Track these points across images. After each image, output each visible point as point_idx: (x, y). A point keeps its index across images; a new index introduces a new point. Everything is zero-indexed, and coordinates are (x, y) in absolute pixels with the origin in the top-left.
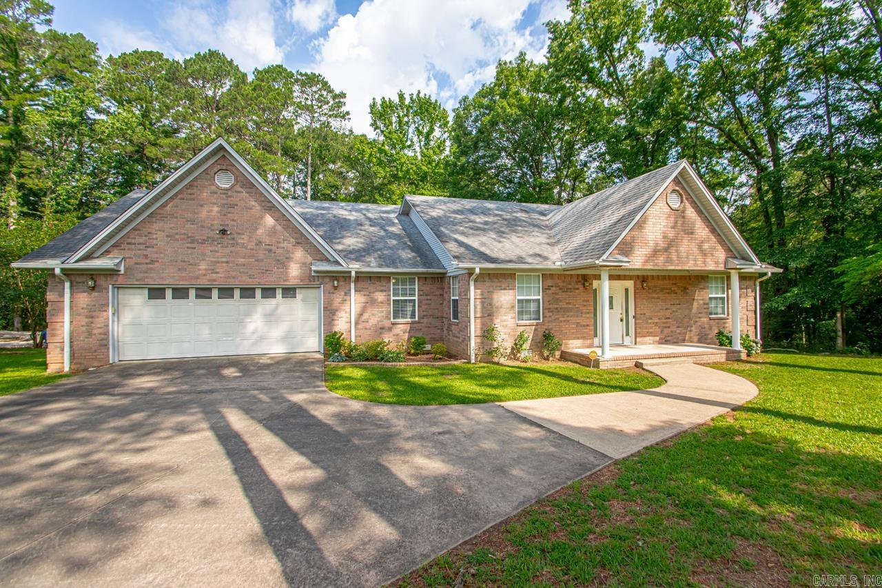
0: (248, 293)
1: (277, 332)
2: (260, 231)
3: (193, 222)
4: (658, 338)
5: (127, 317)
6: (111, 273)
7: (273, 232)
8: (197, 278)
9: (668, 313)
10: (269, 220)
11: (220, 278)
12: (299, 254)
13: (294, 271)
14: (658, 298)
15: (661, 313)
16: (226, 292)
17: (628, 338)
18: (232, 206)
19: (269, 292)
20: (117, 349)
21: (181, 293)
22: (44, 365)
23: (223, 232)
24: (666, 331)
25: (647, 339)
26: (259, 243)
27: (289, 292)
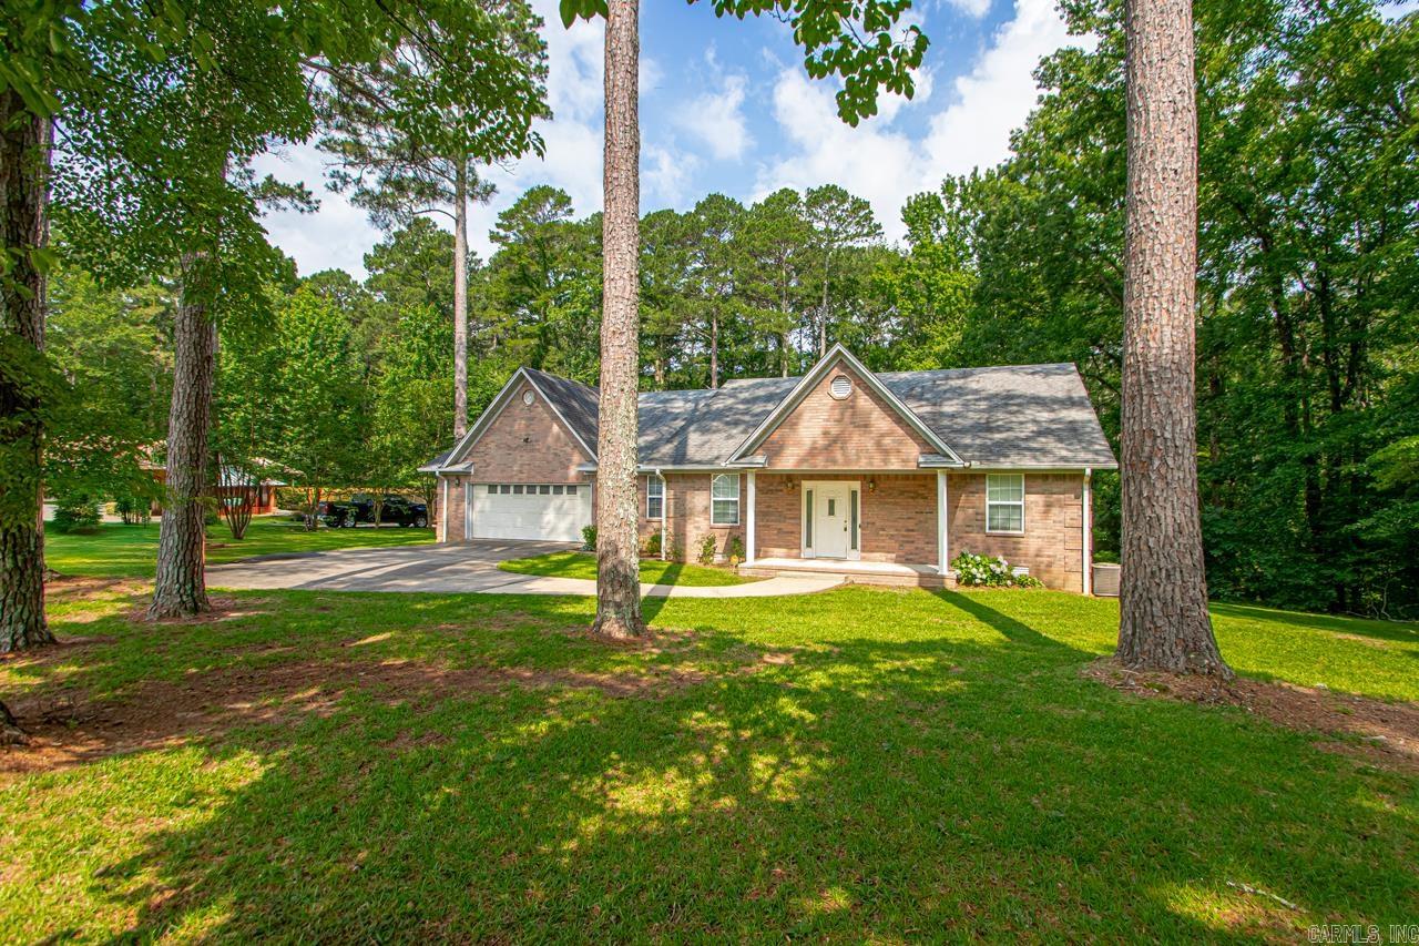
0: (545, 490)
1: (563, 525)
2: (550, 440)
3: (510, 433)
4: (894, 556)
5: (478, 505)
6: (466, 474)
7: (558, 438)
8: (512, 477)
9: (911, 524)
10: (555, 428)
11: (524, 478)
12: (576, 458)
13: (573, 471)
14: (896, 504)
15: (900, 524)
16: (531, 489)
17: (854, 551)
18: (533, 419)
19: (558, 489)
20: (471, 528)
21: (506, 489)
22: (435, 538)
23: (526, 440)
24: (908, 547)
25: (877, 555)
26: (549, 448)
27: (572, 489)
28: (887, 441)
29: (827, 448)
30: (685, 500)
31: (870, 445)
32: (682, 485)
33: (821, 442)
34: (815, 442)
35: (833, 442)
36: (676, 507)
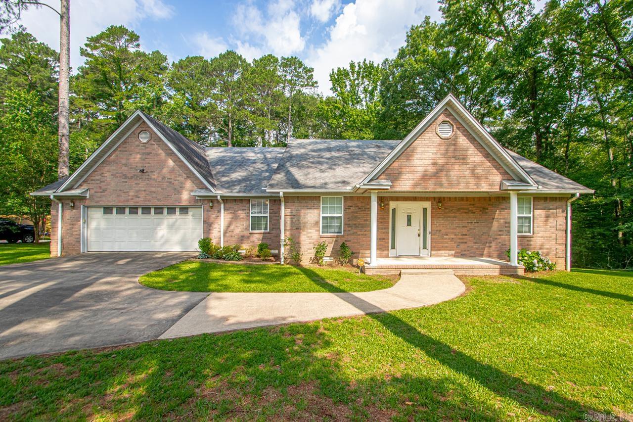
0: (159, 210)
1: (177, 237)
2: (165, 171)
3: (126, 165)
4: (453, 252)
5: (93, 224)
6: (81, 198)
7: (172, 171)
8: (128, 201)
9: (464, 231)
10: (171, 163)
11: (141, 201)
12: (189, 184)
13: (185, 196)
14: (455, 217)
15: (458, 230)
16: (146, 210)
17: (425, 250)
18: (148, 154)
19: (171, 210)
20: (86, 243)
21: (121, 211)
22: (50, 252)
23: (142, 171)
24: (462, 246)
25: (442, 252)
26: (164, 178)
27: (184, 210)
28: (479, 170)
29: (436, 175)
30: (299, 216)
31: (467, 173)
32: (297, 204)
33: (431, 170)
34: (426, 170)
35: (439, 171)
36: (292, 222)
